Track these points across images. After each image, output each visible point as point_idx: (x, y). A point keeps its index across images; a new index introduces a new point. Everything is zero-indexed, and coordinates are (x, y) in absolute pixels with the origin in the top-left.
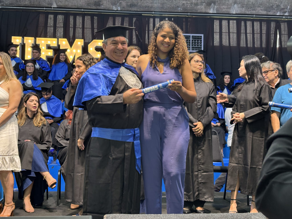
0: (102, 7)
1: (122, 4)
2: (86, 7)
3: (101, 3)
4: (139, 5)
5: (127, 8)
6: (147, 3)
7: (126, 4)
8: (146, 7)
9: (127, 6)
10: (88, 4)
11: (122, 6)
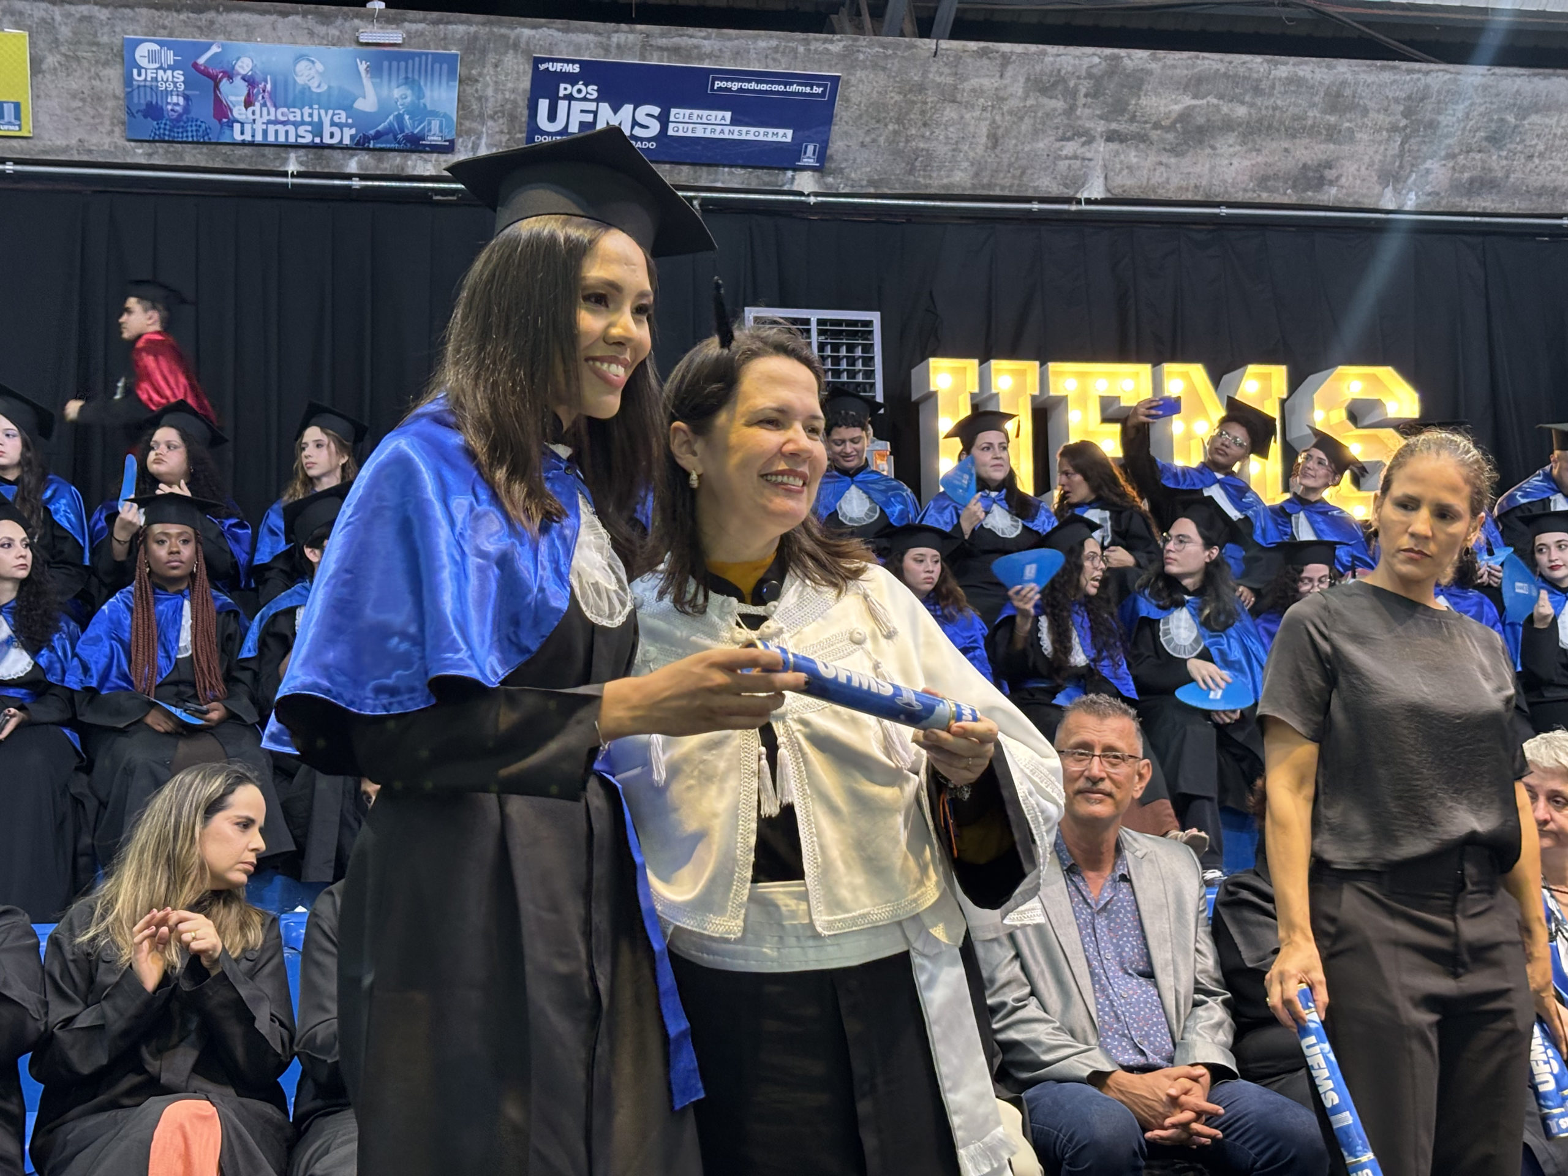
0: (1330, 195)
1: (1431, 177)
2: (1249, 197)
3: (1330, 174)
4: (1512, 180)
5: (1452, 200)
6: (1553, 174)
7: (1451, 179)
8: (1542, 191)
9: (1451, 186)
10: (1263, 181)
11: (1427, 187)
